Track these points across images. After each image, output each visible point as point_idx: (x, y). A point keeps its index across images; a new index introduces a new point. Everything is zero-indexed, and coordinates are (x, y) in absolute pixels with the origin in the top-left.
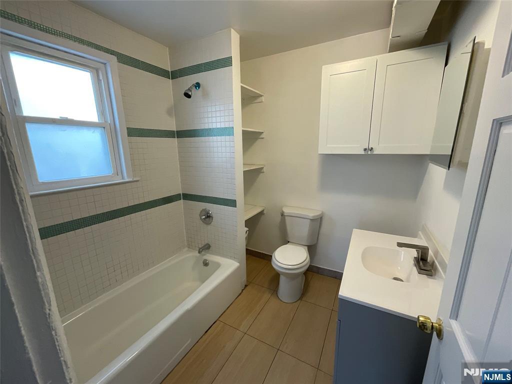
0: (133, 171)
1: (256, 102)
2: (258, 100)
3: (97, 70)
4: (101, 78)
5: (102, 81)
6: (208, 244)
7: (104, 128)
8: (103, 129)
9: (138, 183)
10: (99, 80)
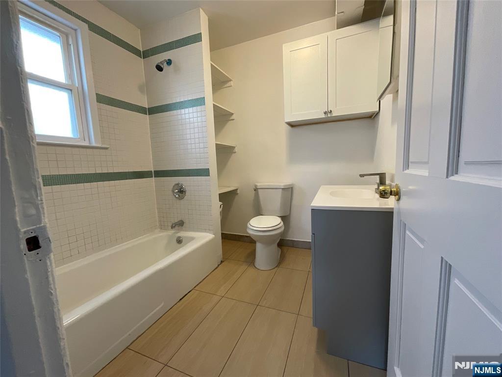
0: (102, 138)
1: (226, 86)
2: (228, 85)
3: (67, 36)
4: (71, 42)
5: (72, 45)
6: (181, 221)
7: (71, 90)
8: (70, 92)
9: (106, 151)
10: (68, 45)
